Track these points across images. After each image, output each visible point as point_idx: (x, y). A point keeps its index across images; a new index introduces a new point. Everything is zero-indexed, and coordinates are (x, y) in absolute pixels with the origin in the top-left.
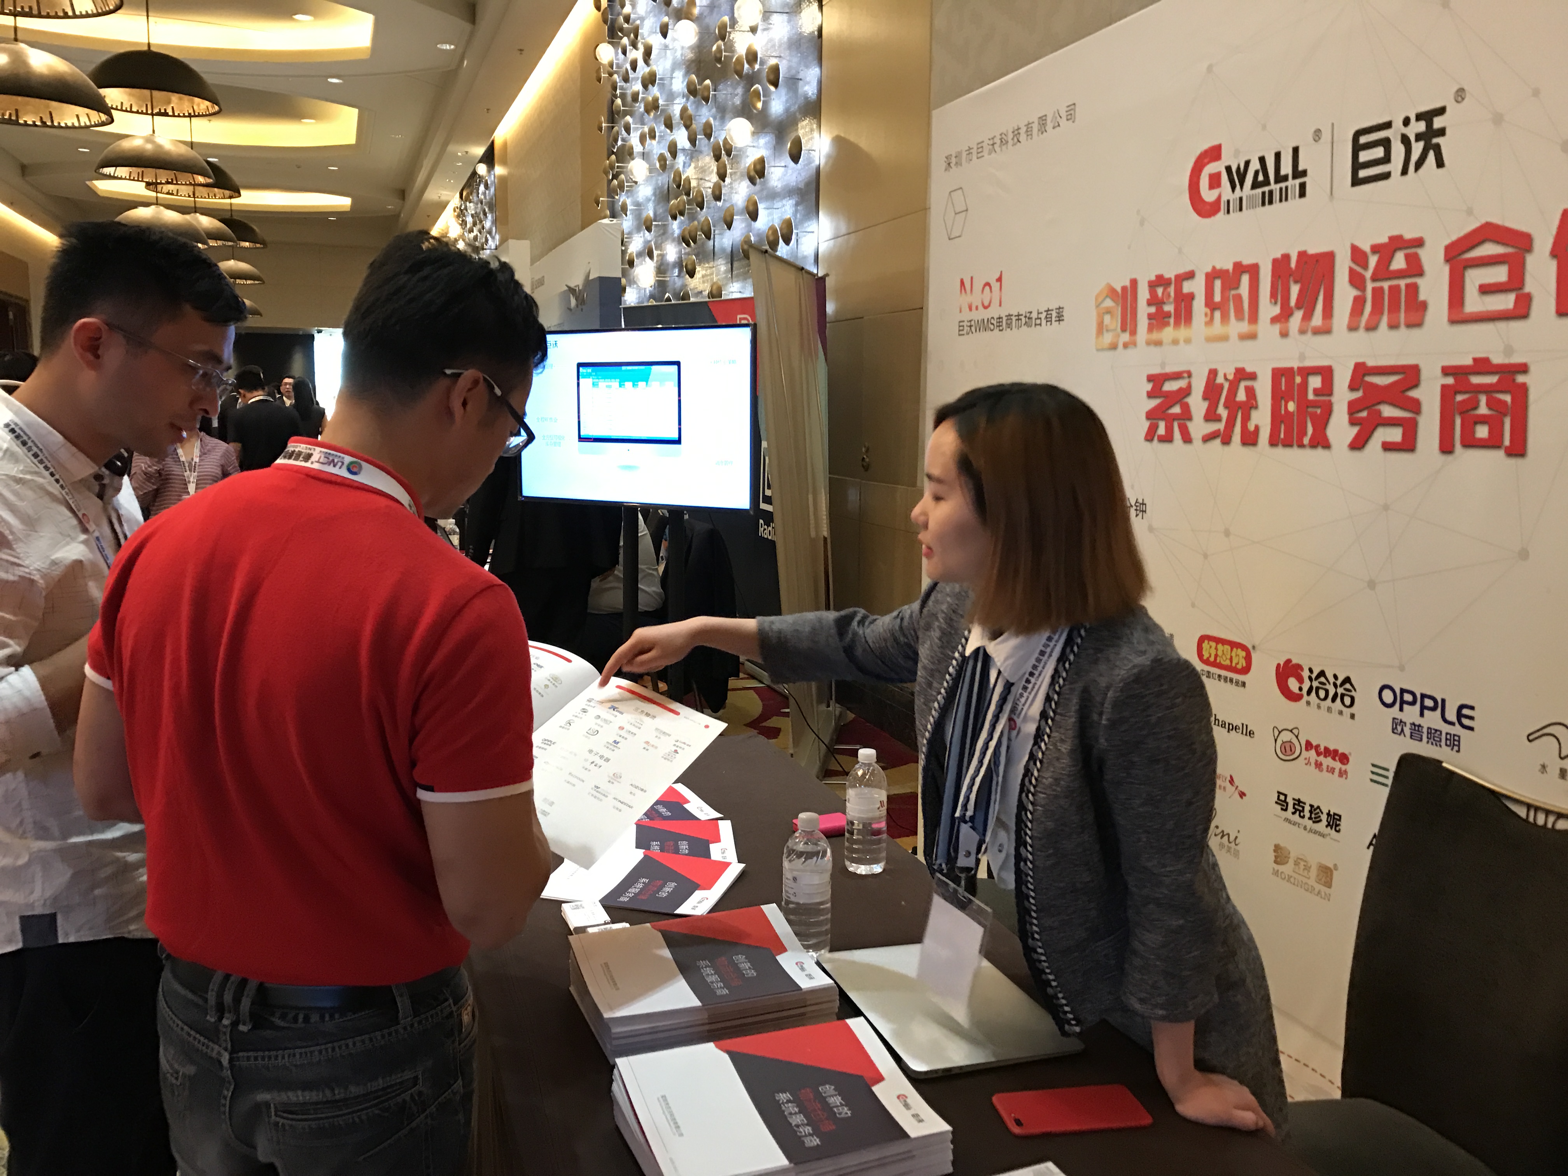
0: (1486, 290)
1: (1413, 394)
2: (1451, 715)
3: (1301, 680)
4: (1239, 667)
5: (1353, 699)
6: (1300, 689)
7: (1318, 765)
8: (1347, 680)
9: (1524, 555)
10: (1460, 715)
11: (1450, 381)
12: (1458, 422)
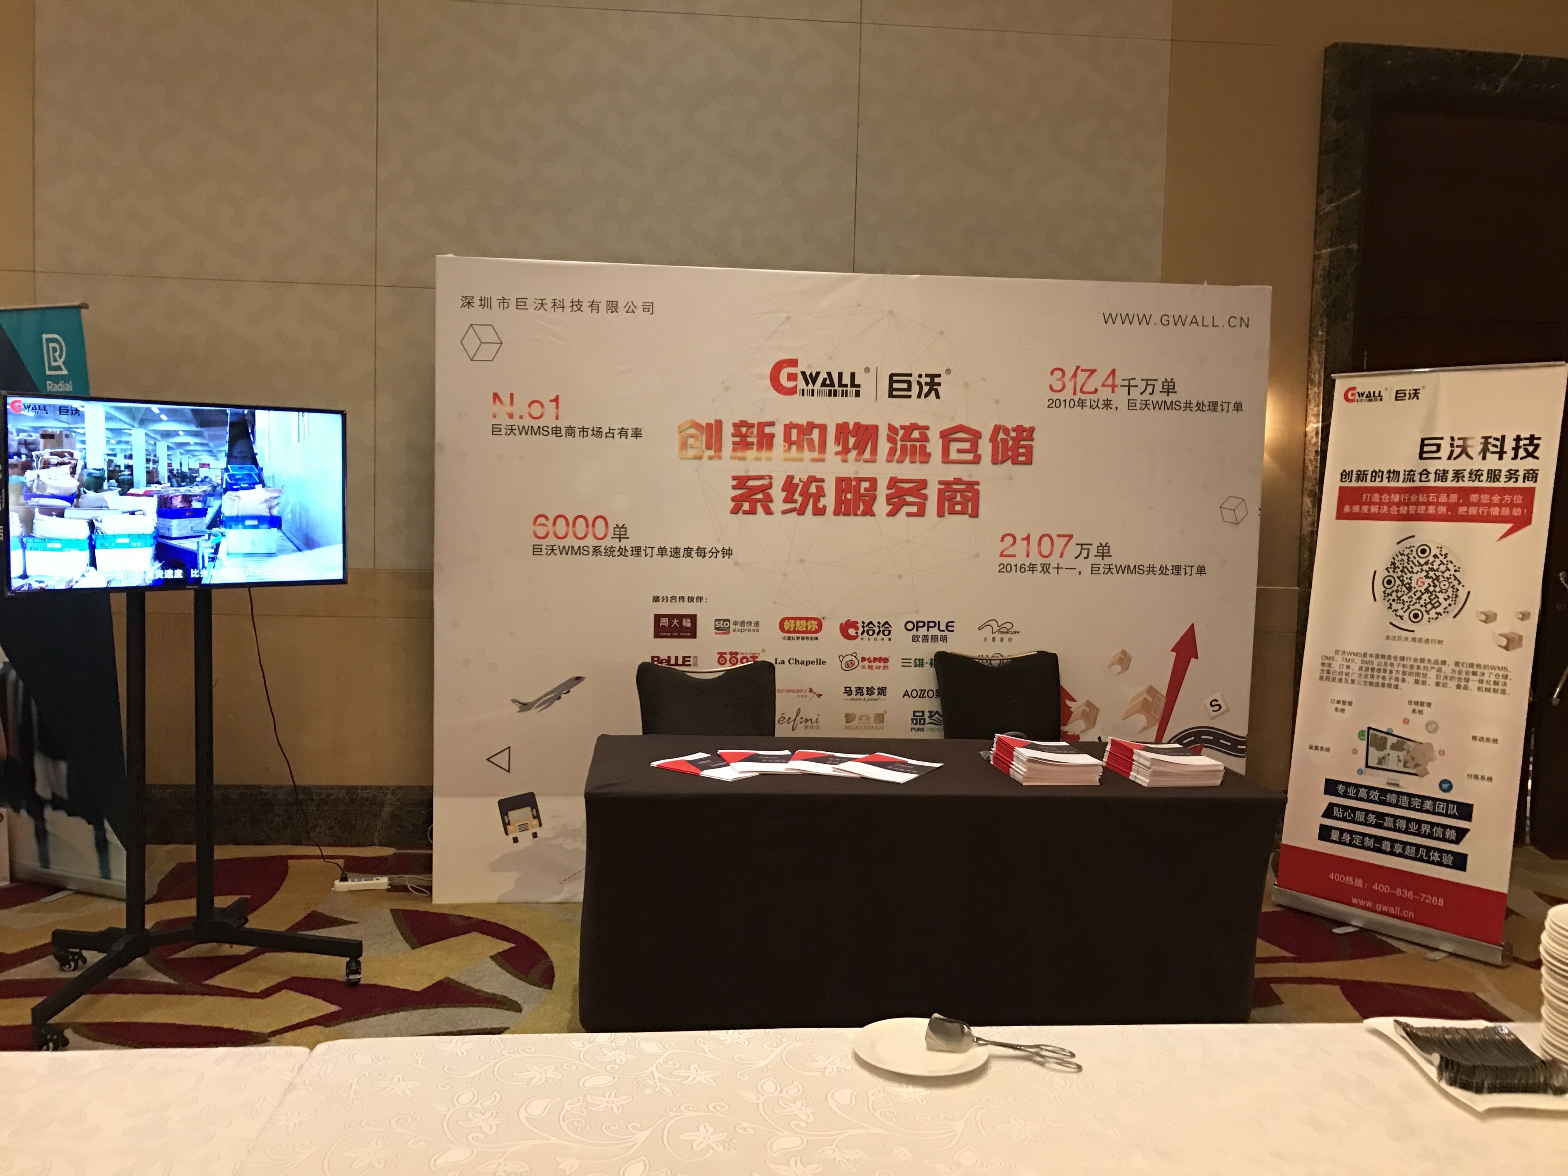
0: (960, 451)
1: (923, 491)
2: (943, 627)
3: (857, 628)
4: (813, 630)
5: (890, 631)
6: (857, 633)
7: (870, 667)
8: (886, 623)
9: (977, 556)
10: (947, 626)
11: (942, 487)
12: (946, 503)
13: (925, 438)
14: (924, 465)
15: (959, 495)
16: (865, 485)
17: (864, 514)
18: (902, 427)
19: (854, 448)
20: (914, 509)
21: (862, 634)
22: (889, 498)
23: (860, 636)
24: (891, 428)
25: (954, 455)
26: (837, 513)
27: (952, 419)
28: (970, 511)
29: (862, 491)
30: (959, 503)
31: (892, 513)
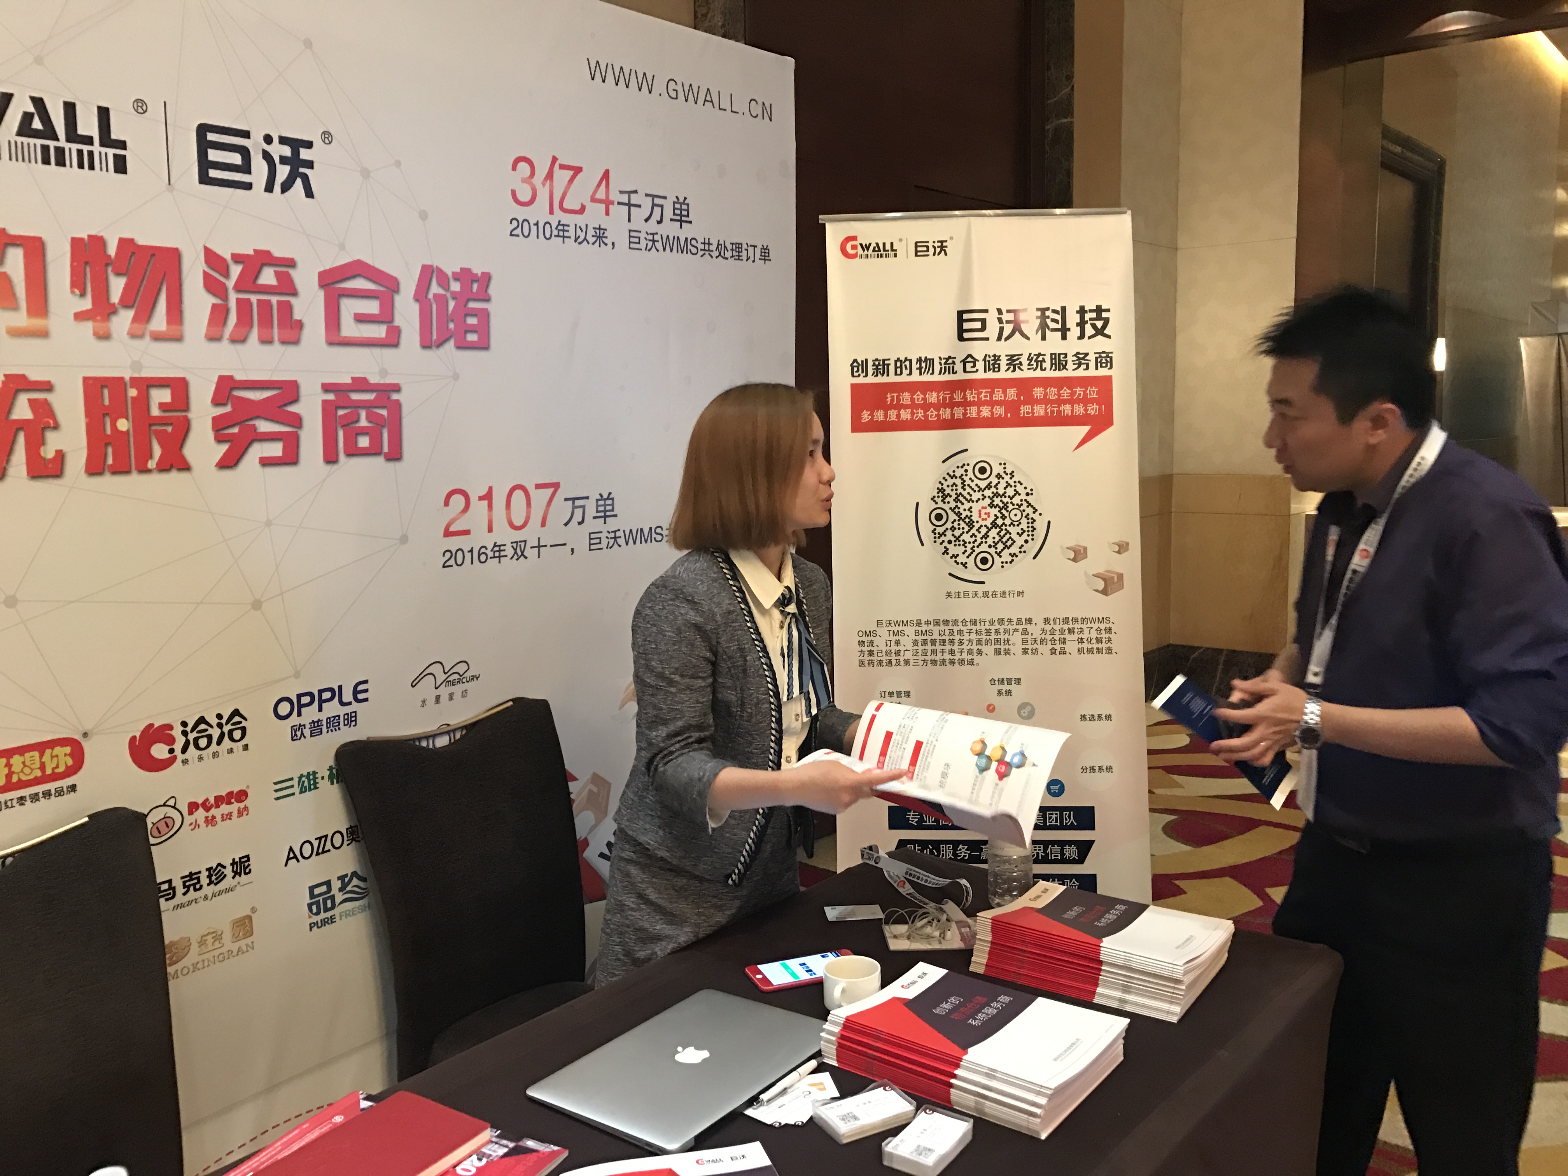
0: (361, 319)
1: (292, 409)
2: (348, 696)
3: (171, 741)
4: (61, 769)
5: (244, 730)
6: (171, 751)
7: (210, 821)
8: (236, 713)
9: (404, 539)
10: (355, 692)
11: (331, 397)
12: (341, 434)
13: (287, 287)
14: (291, 349)
15: (363, 414)
16: (161, 396)
17: (164, 467)
18: (237, 258)
19: (126, 303)
20: (276, 449)
21: (184, 750)
22: (219, 425)
23: (180, 757)
24: (211, 257)
25: (349, 328)
26: (94, 468)
27: (342, 247)
28: (386, 449)
29: (155, 412)
30: (363, 432)
31: (228, 462)
